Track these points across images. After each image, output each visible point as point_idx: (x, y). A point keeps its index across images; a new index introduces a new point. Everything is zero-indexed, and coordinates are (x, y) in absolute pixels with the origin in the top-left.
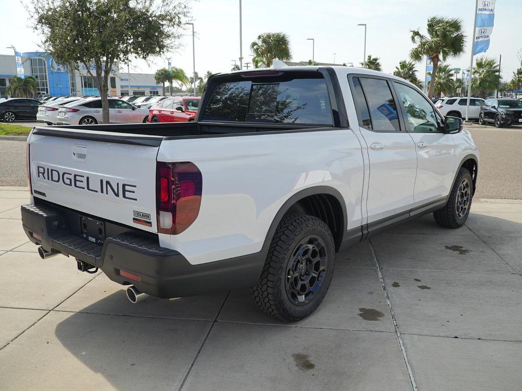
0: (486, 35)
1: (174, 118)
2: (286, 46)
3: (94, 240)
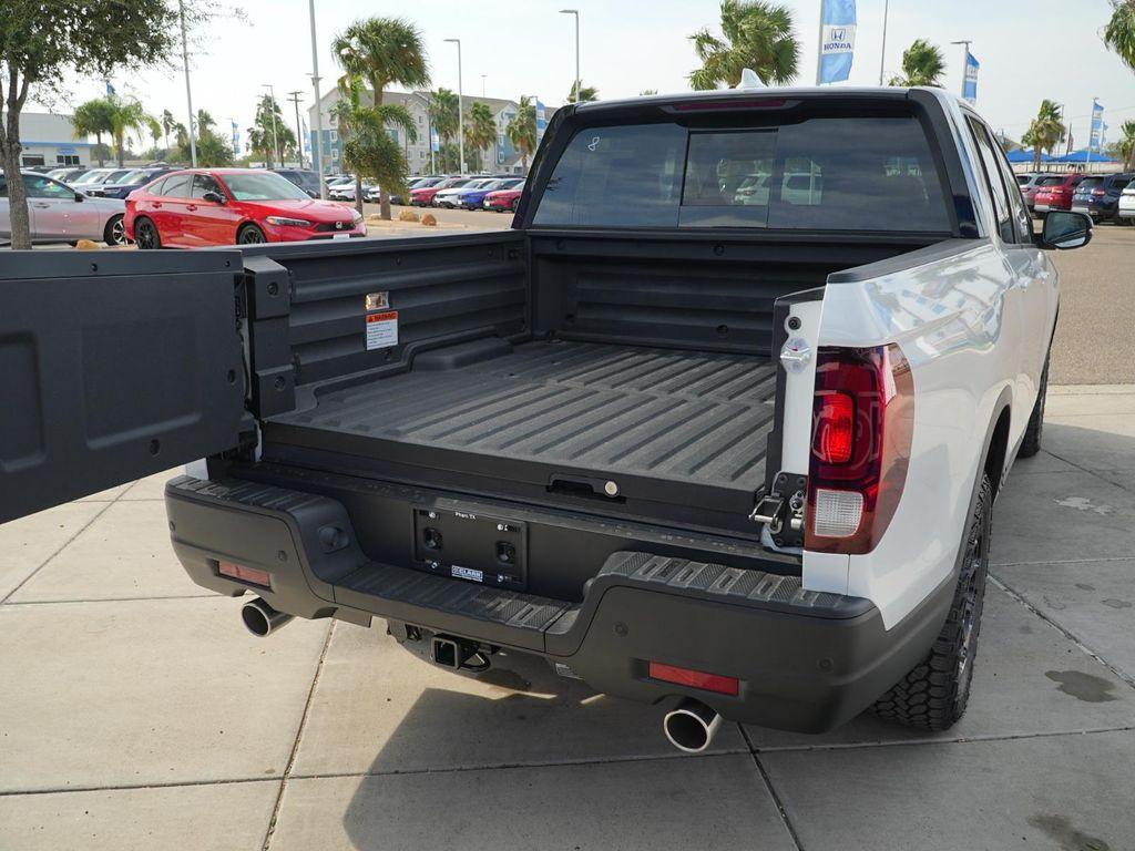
0: (845, 42)
1: (181, 219)
2: (416, 53)
3: (477, 575)
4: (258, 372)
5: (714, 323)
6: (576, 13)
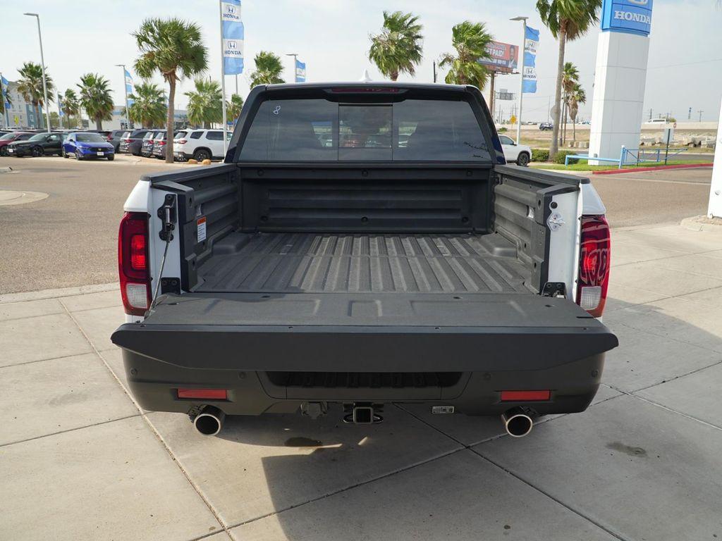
0: (237, 50)
4: (186, 259)
5: (360, 216)
6: (37, 16)
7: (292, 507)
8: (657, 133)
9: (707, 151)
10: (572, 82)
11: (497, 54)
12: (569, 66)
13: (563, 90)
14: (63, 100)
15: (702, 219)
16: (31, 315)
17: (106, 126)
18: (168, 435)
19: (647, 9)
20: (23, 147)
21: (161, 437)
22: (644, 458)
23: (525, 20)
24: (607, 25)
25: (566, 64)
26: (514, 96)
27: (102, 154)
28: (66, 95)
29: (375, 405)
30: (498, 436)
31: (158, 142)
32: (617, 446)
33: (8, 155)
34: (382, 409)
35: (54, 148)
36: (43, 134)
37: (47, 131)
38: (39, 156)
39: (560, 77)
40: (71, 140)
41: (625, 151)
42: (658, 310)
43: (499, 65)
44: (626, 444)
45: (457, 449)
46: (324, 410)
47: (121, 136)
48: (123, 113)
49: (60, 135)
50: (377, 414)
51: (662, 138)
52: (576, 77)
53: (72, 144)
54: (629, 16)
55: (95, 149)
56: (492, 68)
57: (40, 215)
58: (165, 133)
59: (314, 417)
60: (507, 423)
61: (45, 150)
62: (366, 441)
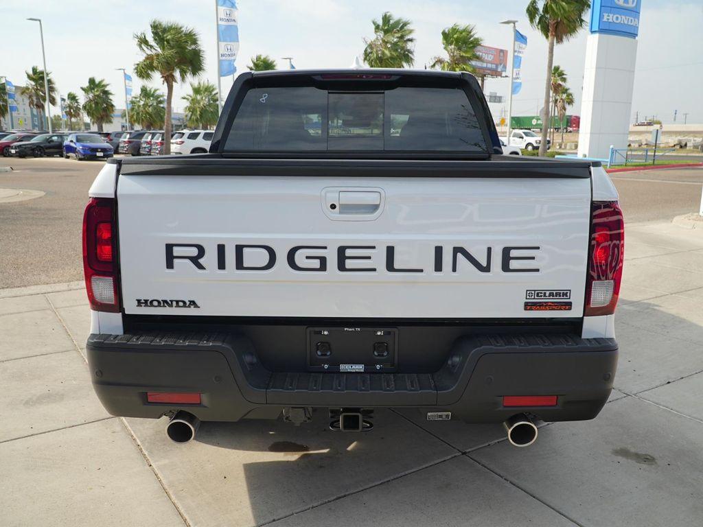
3: (360, 368)
6: (40, 21)
7: (274, 520)
8: (644, 135)
9: (693, 152)
10: (561, 85)
11: (486, 58)
12: (557, 69)
13: (551, 92)
14: (66, 103)
15: (694, 217)
16: (16, 311)
17: (107, 128)
18: (146, 439)
19: (635, 12)
20: (25, 148)
21: (138, 441)
22: (653, 466)
23: (514, 24)
24: (596, 28)
25: (555, 67)
26: (503, 99)
27: (101, 154)
28: (68, 98)
29: (364, 410)
30: (496, 441)
31: (156, 143)
32: (624, 453)
33: (11, 156)
34: (372, 415)
35: (55, 149)
36: (45, 136)
37: (48, 133)
38: (41, 156)
39: (549, 80)
40: (72, 141)
41: (614, 151)
42: (656, 308)
43: (489, 69)
44: (633, 450)
45: (453, 456)
46: (308, 416)
47: (120, 137)
48: (123, 116)
49: (61, 136)
50: (368, 420)
51: (649, 140)
52: (564, 80)
53: (72, 145)
54: (617, 18)
55: (95, 150)
56: (482, 71)
57: (34, 212)
58: (163, 134)
59: (298, 424)
60: (510, 431)
61: (46, 151)
62: (356, 446)
